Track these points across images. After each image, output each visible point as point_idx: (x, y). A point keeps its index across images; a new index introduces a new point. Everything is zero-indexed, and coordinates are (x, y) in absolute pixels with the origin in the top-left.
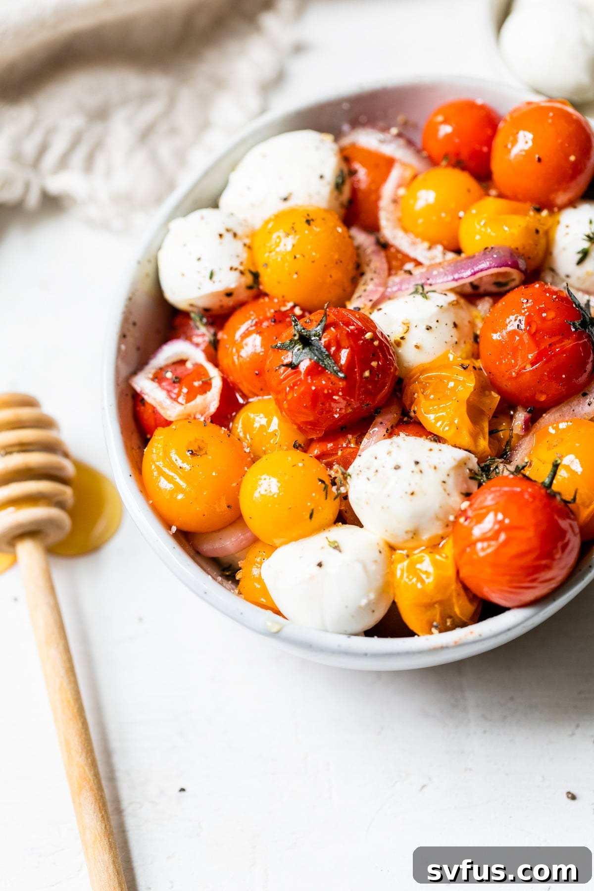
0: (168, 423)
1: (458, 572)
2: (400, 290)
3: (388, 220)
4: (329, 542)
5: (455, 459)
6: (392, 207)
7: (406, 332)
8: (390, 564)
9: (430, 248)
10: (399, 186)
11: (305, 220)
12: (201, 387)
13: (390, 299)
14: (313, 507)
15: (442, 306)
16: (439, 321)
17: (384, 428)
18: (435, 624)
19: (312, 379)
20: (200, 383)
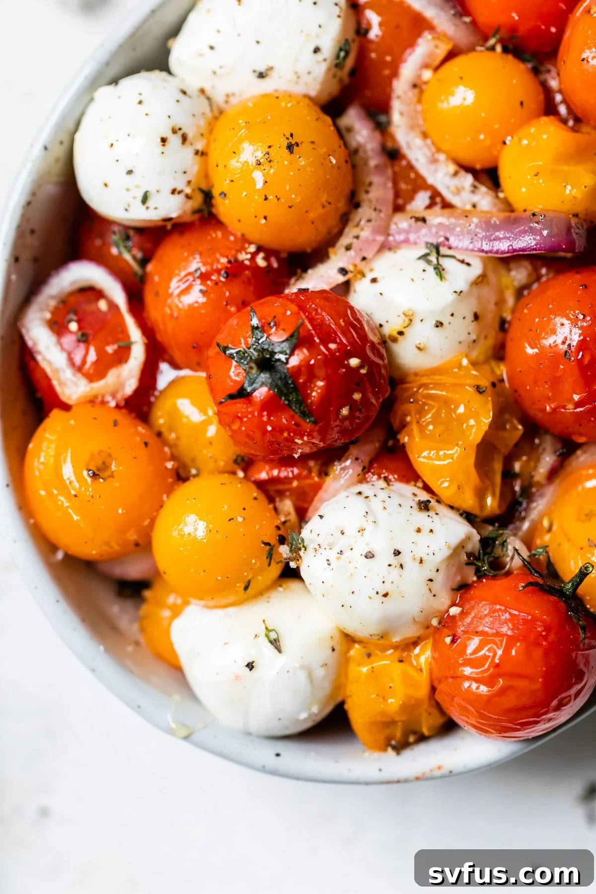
0: (66, 407)
1: (433, 689)
2: (406, 241)
3: (402, 114)
4: (266, 628)
5: (449, 547)
6: (412, 94)
7: (407, 327)
8: (344, 662)
9: (456, 174)
10: (426, 66)
11: (286, 143)
12: (116, 352)
13: (390, 249)
14: (250, 577)
15: (461, 292)
16: (454, 315)
17: (359, 464)
18: (393, 742)
19: (269, 416)
20: (115, 347)
